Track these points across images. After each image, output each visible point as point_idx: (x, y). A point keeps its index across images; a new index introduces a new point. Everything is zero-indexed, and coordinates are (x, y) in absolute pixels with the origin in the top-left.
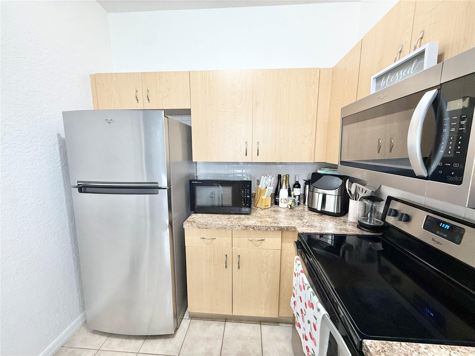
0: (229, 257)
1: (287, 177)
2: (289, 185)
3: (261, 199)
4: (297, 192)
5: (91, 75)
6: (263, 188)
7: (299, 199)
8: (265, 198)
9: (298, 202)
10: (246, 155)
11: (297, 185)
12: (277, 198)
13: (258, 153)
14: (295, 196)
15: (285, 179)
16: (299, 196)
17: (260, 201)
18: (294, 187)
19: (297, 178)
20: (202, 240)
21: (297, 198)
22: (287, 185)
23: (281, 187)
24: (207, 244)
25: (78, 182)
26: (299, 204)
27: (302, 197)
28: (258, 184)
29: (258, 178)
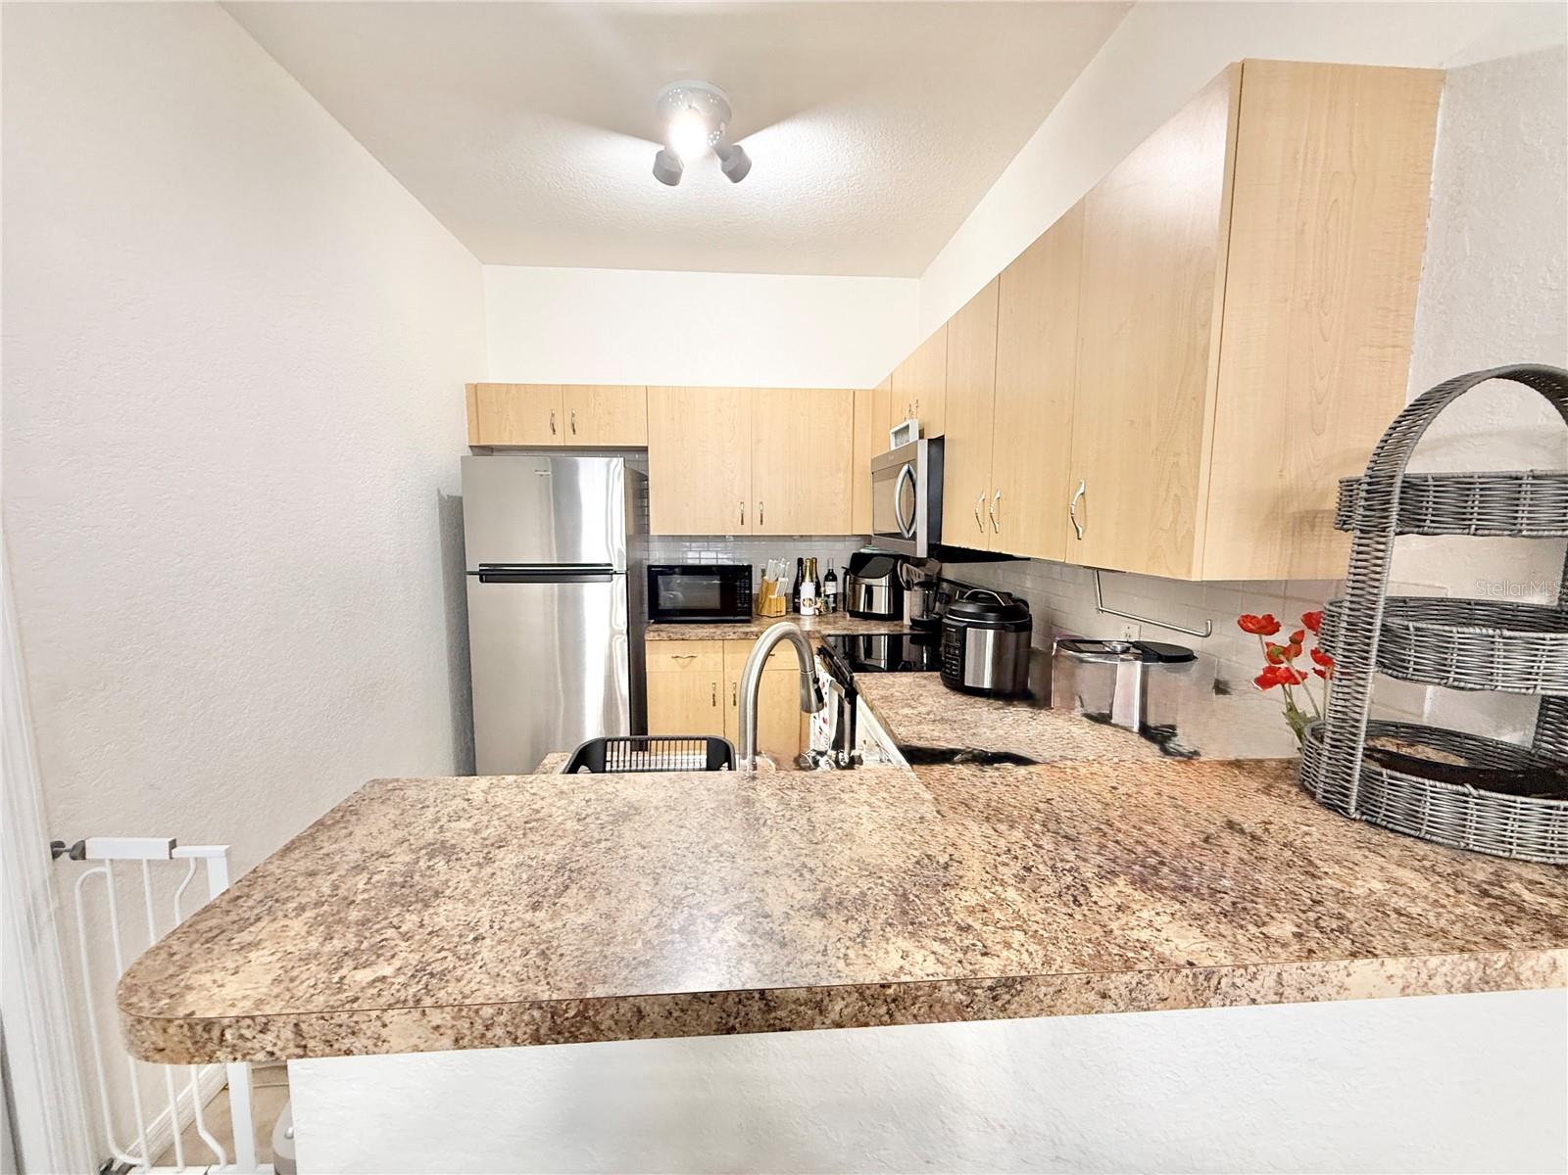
0: (720, 688)
1: (814, 562)
2: (817, 577)
3: (768, 600)
4: (830, 588)
5: (467, 385)
6: (772, 581)
7: (835, 602)
8: (776, 600)
9: (833, 605)
10: (742, 523)
11: (831, 576)
12: (796, 600)
13: (762, 521)
14: (828, 596)
15: (808, 564)
16: (835, 595)
17: (767, 603)
18: (827, 579)
19: (831, 564)
20: (673, 660)
21: (831, 599)
22: (814, 576)
23: (803, 580)
24: (683, 667)
25: (480, 565)
26: (835, 610)
27: (840, 598)
28: (764, 575)
29: (762, 566)
